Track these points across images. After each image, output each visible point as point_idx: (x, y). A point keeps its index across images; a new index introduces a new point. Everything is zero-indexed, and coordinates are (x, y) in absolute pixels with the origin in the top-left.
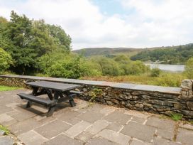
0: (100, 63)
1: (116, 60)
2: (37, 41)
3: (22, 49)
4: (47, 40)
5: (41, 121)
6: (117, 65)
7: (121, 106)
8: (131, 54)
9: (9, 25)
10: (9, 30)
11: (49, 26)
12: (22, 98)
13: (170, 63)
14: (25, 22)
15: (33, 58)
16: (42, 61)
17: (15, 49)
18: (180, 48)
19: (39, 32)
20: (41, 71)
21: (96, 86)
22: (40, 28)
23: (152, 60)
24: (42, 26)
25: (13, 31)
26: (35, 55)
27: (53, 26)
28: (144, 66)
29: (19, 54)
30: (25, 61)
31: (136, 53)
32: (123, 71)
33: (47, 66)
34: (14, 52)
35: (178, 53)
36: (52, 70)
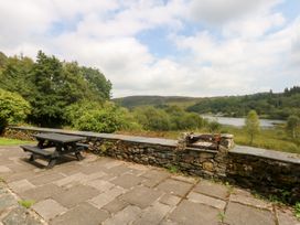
0: (146, 114)
1: (167, 111)
2: (67, 86)
3: (48, 96)
4: (79, 85)
5: (37, 173)
6: (168, 118)
7: (129, 160)
8: (188, 105)
9: (35, 67)
10: (33, 73)
11: (84, 68)
12: (25, 150)
13: (234, 116)
14: (54, 64)
15: (61, 107)
16: (70, 110)
17: (39, 95)
18: (246, 98)
19: (70, 76)
20: (69, 123)
21: (108, 139)
22: (72, 72)
23: (213, 112)
24: (74, 69)
25: (39, 74)
26: (63, 103)
27: (90, 69)
28: (200, 119)
29: (43, 102)
30: (51, 110)
31: (194, 103)
32: (174, 125)
33: (76, 117)
34: (38, 99)
35: (244, 104)
36: (81, 122)
